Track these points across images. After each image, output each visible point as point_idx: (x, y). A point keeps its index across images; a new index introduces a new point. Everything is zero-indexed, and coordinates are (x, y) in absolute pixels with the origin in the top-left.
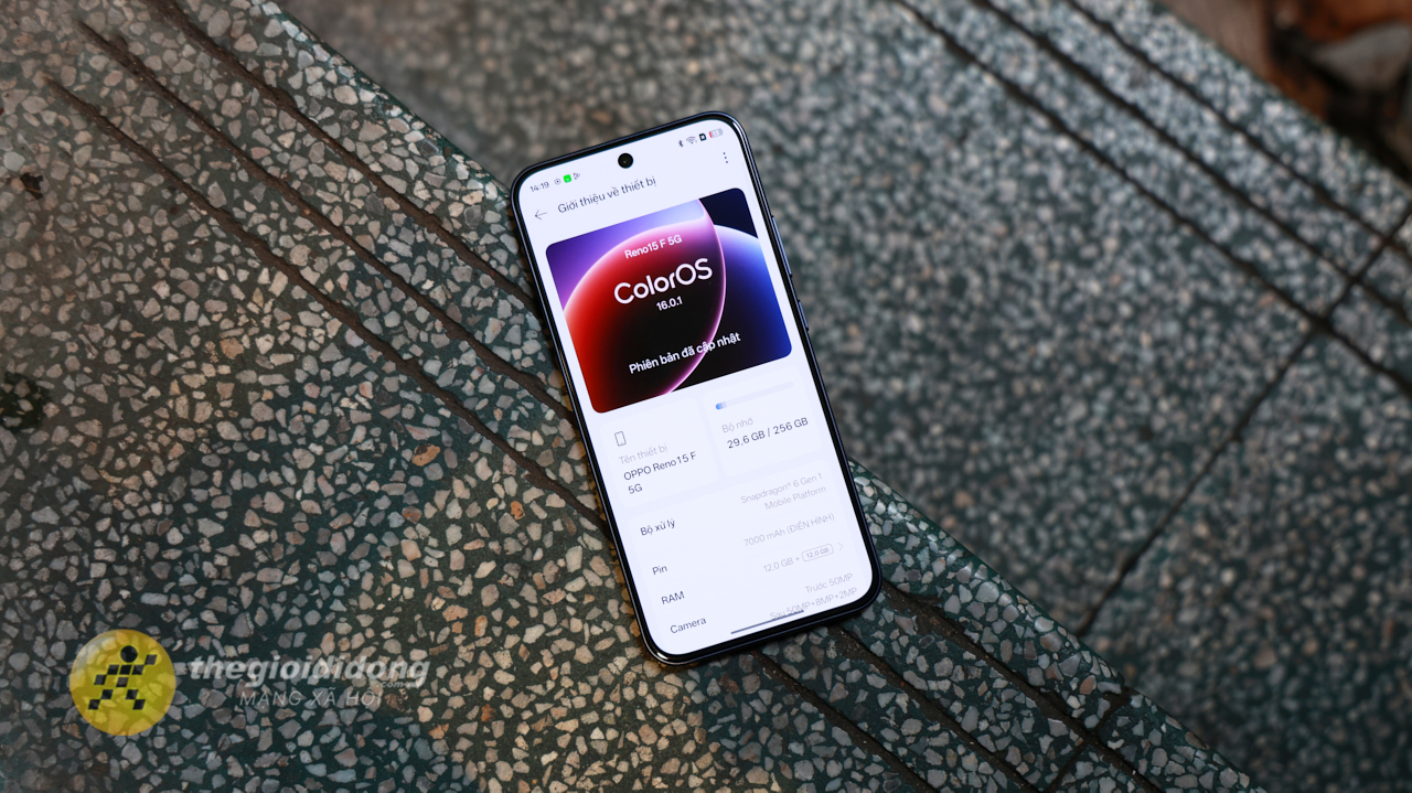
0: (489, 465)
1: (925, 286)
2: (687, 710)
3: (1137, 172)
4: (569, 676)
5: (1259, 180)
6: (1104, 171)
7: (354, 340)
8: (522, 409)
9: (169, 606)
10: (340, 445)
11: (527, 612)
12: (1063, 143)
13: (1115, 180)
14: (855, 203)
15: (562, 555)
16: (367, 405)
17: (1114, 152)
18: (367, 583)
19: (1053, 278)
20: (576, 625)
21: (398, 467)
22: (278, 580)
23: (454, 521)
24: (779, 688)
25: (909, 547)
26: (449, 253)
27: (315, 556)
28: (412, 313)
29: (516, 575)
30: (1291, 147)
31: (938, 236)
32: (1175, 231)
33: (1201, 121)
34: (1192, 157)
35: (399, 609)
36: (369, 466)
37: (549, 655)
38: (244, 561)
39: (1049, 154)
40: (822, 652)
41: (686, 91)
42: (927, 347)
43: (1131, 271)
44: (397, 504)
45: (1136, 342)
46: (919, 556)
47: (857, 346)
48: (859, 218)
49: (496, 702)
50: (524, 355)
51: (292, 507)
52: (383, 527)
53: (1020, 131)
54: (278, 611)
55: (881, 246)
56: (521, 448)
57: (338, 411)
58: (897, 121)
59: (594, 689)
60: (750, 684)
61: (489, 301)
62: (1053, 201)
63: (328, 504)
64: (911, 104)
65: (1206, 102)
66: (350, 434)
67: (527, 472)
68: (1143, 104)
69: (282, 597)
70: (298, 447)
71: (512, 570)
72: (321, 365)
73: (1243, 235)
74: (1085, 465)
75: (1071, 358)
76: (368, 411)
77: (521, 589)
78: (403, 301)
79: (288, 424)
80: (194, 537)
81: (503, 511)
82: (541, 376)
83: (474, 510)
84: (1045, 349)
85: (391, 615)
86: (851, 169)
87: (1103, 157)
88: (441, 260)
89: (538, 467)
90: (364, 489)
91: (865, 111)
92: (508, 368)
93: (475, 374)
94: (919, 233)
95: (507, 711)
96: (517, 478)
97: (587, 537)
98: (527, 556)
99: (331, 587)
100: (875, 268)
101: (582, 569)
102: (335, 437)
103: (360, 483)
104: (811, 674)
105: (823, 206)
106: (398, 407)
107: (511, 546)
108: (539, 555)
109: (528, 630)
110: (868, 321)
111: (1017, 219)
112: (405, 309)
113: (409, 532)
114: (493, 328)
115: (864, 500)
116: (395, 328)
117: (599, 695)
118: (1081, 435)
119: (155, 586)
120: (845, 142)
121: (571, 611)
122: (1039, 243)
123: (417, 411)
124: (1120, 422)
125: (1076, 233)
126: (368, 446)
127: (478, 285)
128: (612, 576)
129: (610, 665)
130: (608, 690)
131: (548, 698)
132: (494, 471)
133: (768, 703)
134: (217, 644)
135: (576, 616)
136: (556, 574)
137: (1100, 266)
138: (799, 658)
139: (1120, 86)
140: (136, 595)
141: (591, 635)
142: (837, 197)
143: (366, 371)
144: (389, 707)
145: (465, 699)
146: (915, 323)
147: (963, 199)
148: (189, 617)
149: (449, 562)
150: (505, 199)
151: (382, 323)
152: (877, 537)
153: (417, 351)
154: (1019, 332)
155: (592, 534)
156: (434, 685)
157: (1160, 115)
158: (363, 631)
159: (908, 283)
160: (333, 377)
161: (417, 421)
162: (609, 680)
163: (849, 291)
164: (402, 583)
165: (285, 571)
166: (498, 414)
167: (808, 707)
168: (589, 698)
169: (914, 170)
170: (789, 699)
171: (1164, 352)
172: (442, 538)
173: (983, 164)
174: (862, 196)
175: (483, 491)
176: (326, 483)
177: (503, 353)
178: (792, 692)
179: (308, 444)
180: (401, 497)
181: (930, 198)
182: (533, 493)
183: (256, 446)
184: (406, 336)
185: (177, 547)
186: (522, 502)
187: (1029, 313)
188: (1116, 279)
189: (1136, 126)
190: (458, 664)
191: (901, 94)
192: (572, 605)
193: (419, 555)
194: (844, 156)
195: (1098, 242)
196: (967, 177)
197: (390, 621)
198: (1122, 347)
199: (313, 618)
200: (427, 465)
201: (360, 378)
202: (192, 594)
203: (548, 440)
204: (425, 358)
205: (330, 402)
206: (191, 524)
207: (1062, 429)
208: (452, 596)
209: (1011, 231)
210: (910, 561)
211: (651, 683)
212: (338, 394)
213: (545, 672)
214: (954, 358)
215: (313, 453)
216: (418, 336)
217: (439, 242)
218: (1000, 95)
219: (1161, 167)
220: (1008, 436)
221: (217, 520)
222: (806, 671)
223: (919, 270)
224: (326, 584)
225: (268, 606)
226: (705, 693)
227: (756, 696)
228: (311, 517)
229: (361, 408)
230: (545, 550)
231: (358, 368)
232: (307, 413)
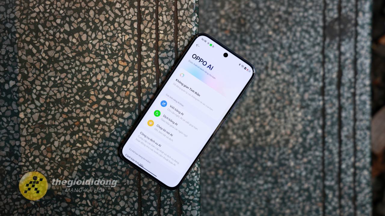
0: (132, 79)
1: (262, 126)
2: (114, 167)
3: (327, 153)
4: (100, 135)
5: (347, 182)
6: (321, 145)
7: (135, 25)
8: (151, 76)
9: (42, 33)
10: (109, 42)
11: (107, 114)
12: (320, 131)
13: (320, 149)
14: (268, 95)
15: (126, 112)
16: (123, 40)
17: (327, 144)
18: (84, 73)
19: (287, 153)
20: (113, 127)
21: (115, 59)
22: (68, 53)
23: (113, 81)
24: (136, 184)
25: (190, 188)
26: (173, 31)
27: (80, 57)
28: (152, 34)
29: (113, 105)
30: (360, 183)
31: (276, 120)
32: (320, 172)
33: (350, 158)
34: (340, 163)
35: (84, 85)
36: (110, 52)
37: (101, 127)
38: (66, 41)
39: (315, 130)
40: (151, 187)
41: (264, 36)
42: (248, 137)
43: (302, 169)
44: (107, 65)
45: (287, 183)
46: (190, 191)
47: (236, 121)
48: (266, 99)
49: (81, 124)
50: (163, 67)
51: (87, 42)
52: (99, 67)
53: (315, 119)
54: (61, 58)
55: (263, 109)
56: (142, 83)
57: (117, 35)
58: (295, 89)
59: (102, 143)
60: (132, 176)
61: (169, 49)
62: (305, 139)
63: (94, 50)
64: (302, 90)
65: (355, 156)
66: (114, 42)
67: (137, 89)
68: (344, 142)
69: (65, 57)
70: (101, 32)
71: (113, 103)
72: (124, 22)
73: (331, 188)
74: (250, 193)
75: (272, 171)
76: (122, 42)
77: (111, 109)
78: (153, 29)
79: (104, 26)
80: (62, 26)
81: (125, 91)
82: (162, 74)
83: (120, 84)
84: (269, 164)
85: (81, 84)
86: (276, 88)
87: (324, 143)
88: (170, 30)
89: (141, 90)
90: (104, 55)
91: (291, 81)
92: (157, 66)
93: (150, 59)
94: (273, 115)
95: (81, 128)
96: (135, 88)
97: (134, 114)
98: (119, 104)
99: (76, 66)
100: (257, 112)
101: (126, 119)
102: (110, 39)
103: (105, 53)
104: (145, 188)
105: (262, 88)
106: (129, 48)
107: (118, 99)
108: (121, 107)
109: (103, 118)
110: (244, 119)
111: (294, 134)
112: (152, 31)
113: (103, 73)
114: (164, 55)
115: (193, 169)
116: (146, 32)
117: (102, 145)
118: (256, 187)
119: (44, 26)
120: (281, 82)
121: (115, 124)
122: (292, 144)
123: (131, 53)
124: (266, 193)
125: (301, 150)
126: (114, 48)
127: (171, 43)
128: (130, 127)
129: (110, 142)
130: (104, 146)
131: (92, 134)
132: (132, 81)
133: (130, 184)
134: (43, 50)
135: (115, 126)
136: (120, 114)
137: (298, 161)
138: (146, 183)
139: (344, 134)
140: (38, 23)
141: (113, 133)
142: (266, 90)
143: (131, 34)
144: (61, 101)
145: (76, 116)
146: (251, 130)
147: (289, 119)
148: (43, 39)
149: (104, 88)
150: (195, 33)
151: (144, 29)
152: (187, 179)
153: (145, 42)
154: (268, 155)
155: (136, 114)
156: (74, 107)
157: (344, 148)
158: (73, 81)
159: (259, 121)
160: (123, 27)
161: (129, 55)
162: (107, 144)
163: (247, 110)
164: (90, 81)
165: (72, 52)
166: (145, 72)
167: (137, 193)
168: (99, 143)
169: (287, 102)
170: (135, 188)
171: (290, 191)
172: (107, 82)
173: (301, 117)
174: (271, 95)
175: (125, 82)
176: (98, 45)
177: (160, 62)
178: (137, 187)
179: (104, 34)
180: (109, 65)
181: (283, 111)
182: (134, 94)
183: (94, 22)
184: (146, 36)
185: (57, 23)
186: (130, 93)
187: (274, 154)
188: (298, 167)
189: (337, 145)
190: (83, 108)
191: (302, 86)
192: (116, 123)
193: (100, 80)
194: (277, 84)
195: (303, 157)
196: (295, 116)
197: (79, 85)
198: (283, 181)
199: (66, 67)
200: (121, 65)
201: (128, 34)
202: (49, 36)
203: (149, 88)
204: (145, 45)
205: (117, 31)
206: (64, 22)
207: (254, 182)
208: (97, 94)
209: (290, 135)
210: (187, 190)
211: (114, 154)
212: (120, 32)
213: (97, 129)
214: (251, 145)
215: (103, 37)
216: (148, 39)
217: (173, 26)
218: (320, 108)
219: (332, 157)
220: (243, 171)
221: (70, 28)
222: (145, 187)
223: (264, 121)
224: (76, 64)
225: (60, 55)
226: (121, 168)
227: (130, 180)
228: (88, 48)
229: (122, 39)
230: (124, 107)
231: (130, 31)
232: (110, 28)
